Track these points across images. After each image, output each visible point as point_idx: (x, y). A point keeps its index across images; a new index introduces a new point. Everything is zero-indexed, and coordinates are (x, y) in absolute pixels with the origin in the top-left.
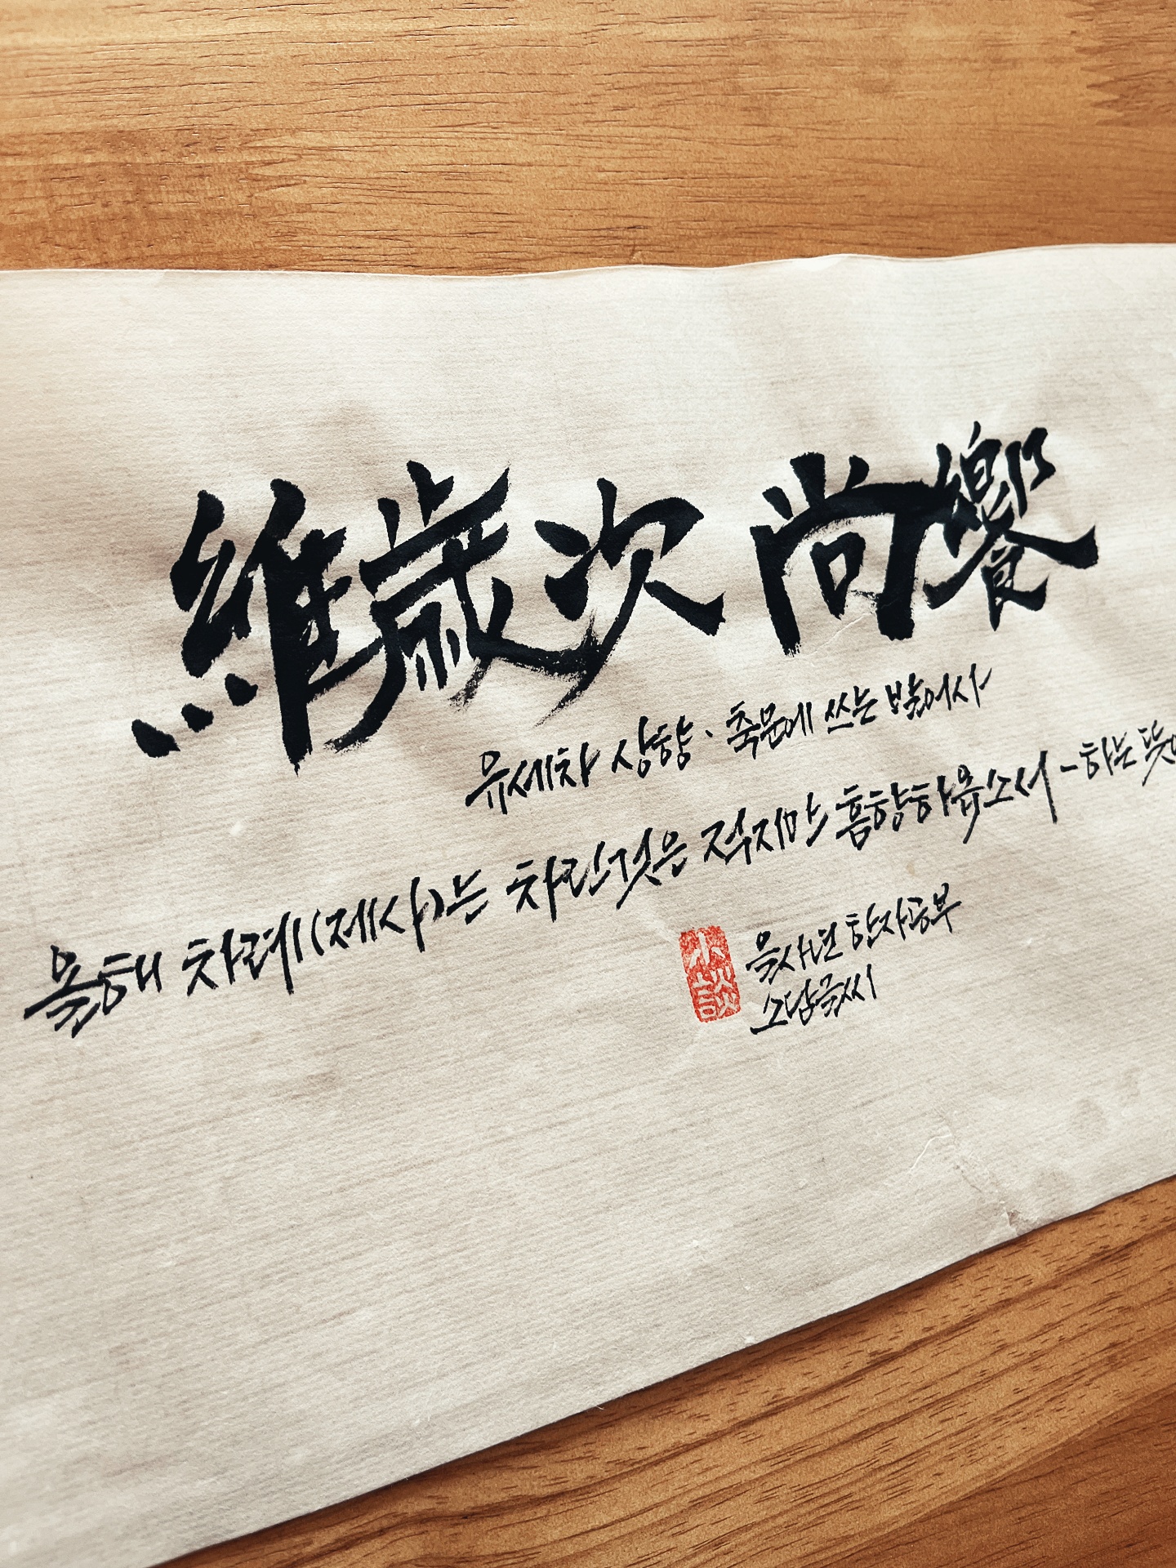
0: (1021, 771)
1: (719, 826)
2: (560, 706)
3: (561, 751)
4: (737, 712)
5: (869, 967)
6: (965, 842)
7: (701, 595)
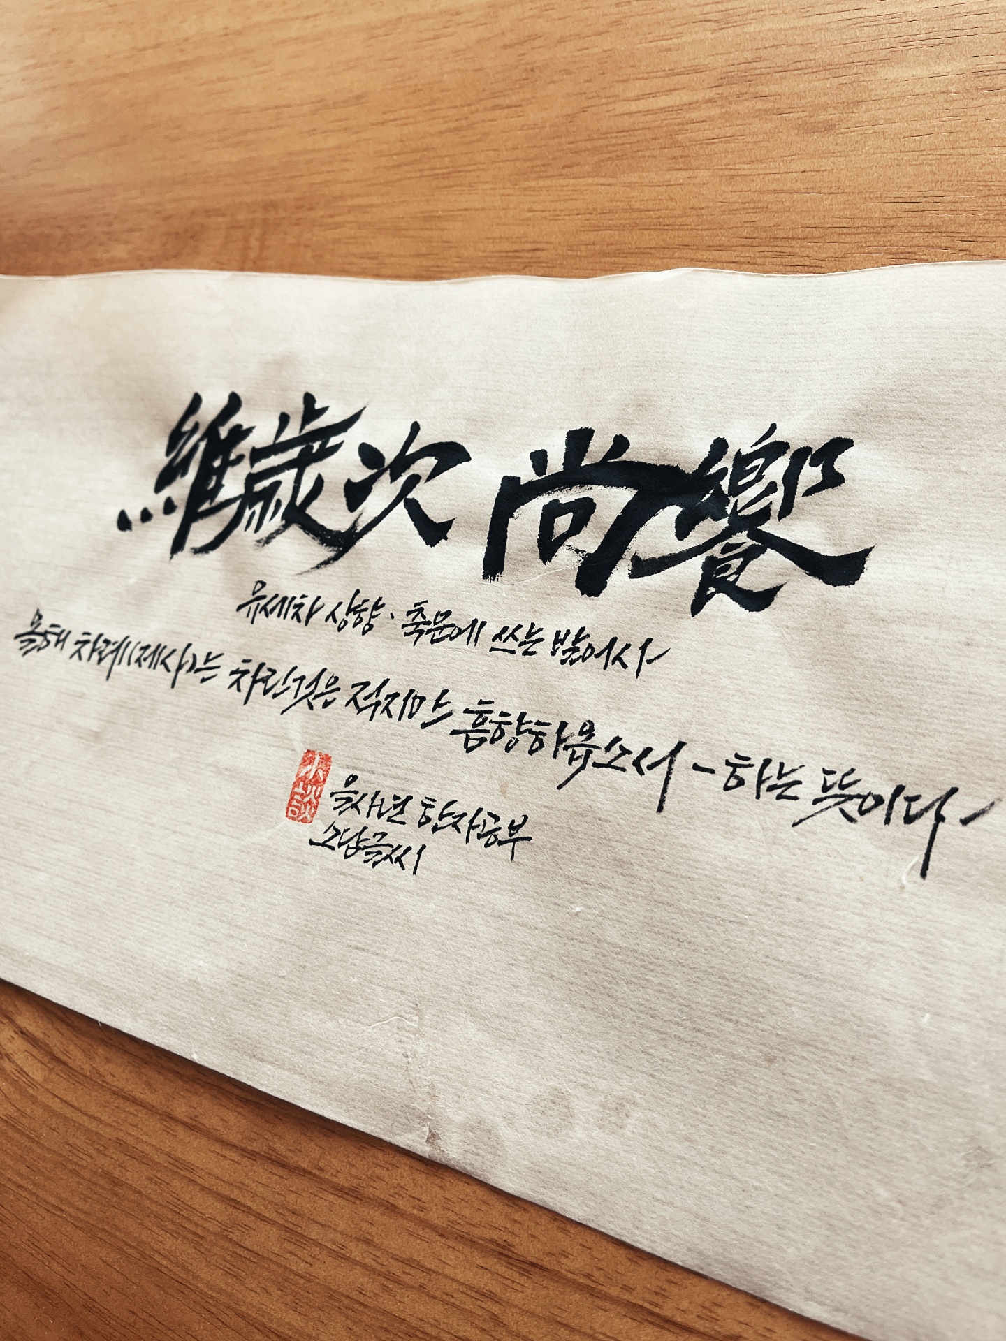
0: (647, 751)
1: (366, 684)
2: (317, 567)
3: (303, 596)
4: (418, 607)
5: (424, 847)
6: (559, 787)
7: (436, 514)
